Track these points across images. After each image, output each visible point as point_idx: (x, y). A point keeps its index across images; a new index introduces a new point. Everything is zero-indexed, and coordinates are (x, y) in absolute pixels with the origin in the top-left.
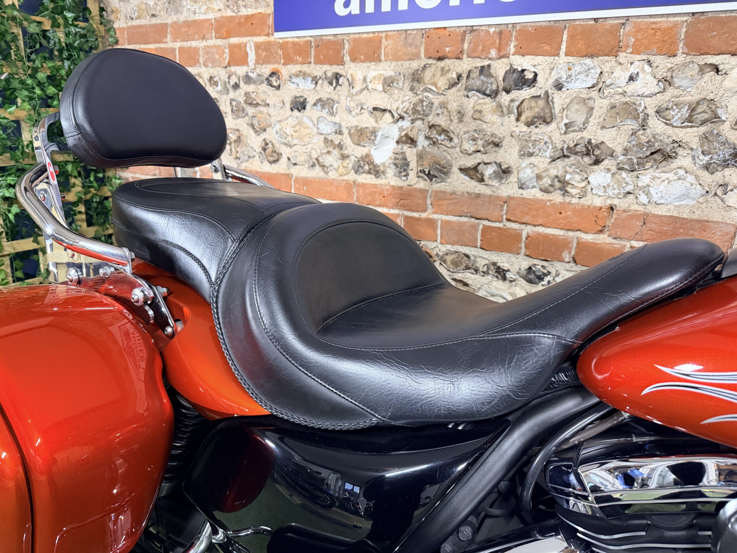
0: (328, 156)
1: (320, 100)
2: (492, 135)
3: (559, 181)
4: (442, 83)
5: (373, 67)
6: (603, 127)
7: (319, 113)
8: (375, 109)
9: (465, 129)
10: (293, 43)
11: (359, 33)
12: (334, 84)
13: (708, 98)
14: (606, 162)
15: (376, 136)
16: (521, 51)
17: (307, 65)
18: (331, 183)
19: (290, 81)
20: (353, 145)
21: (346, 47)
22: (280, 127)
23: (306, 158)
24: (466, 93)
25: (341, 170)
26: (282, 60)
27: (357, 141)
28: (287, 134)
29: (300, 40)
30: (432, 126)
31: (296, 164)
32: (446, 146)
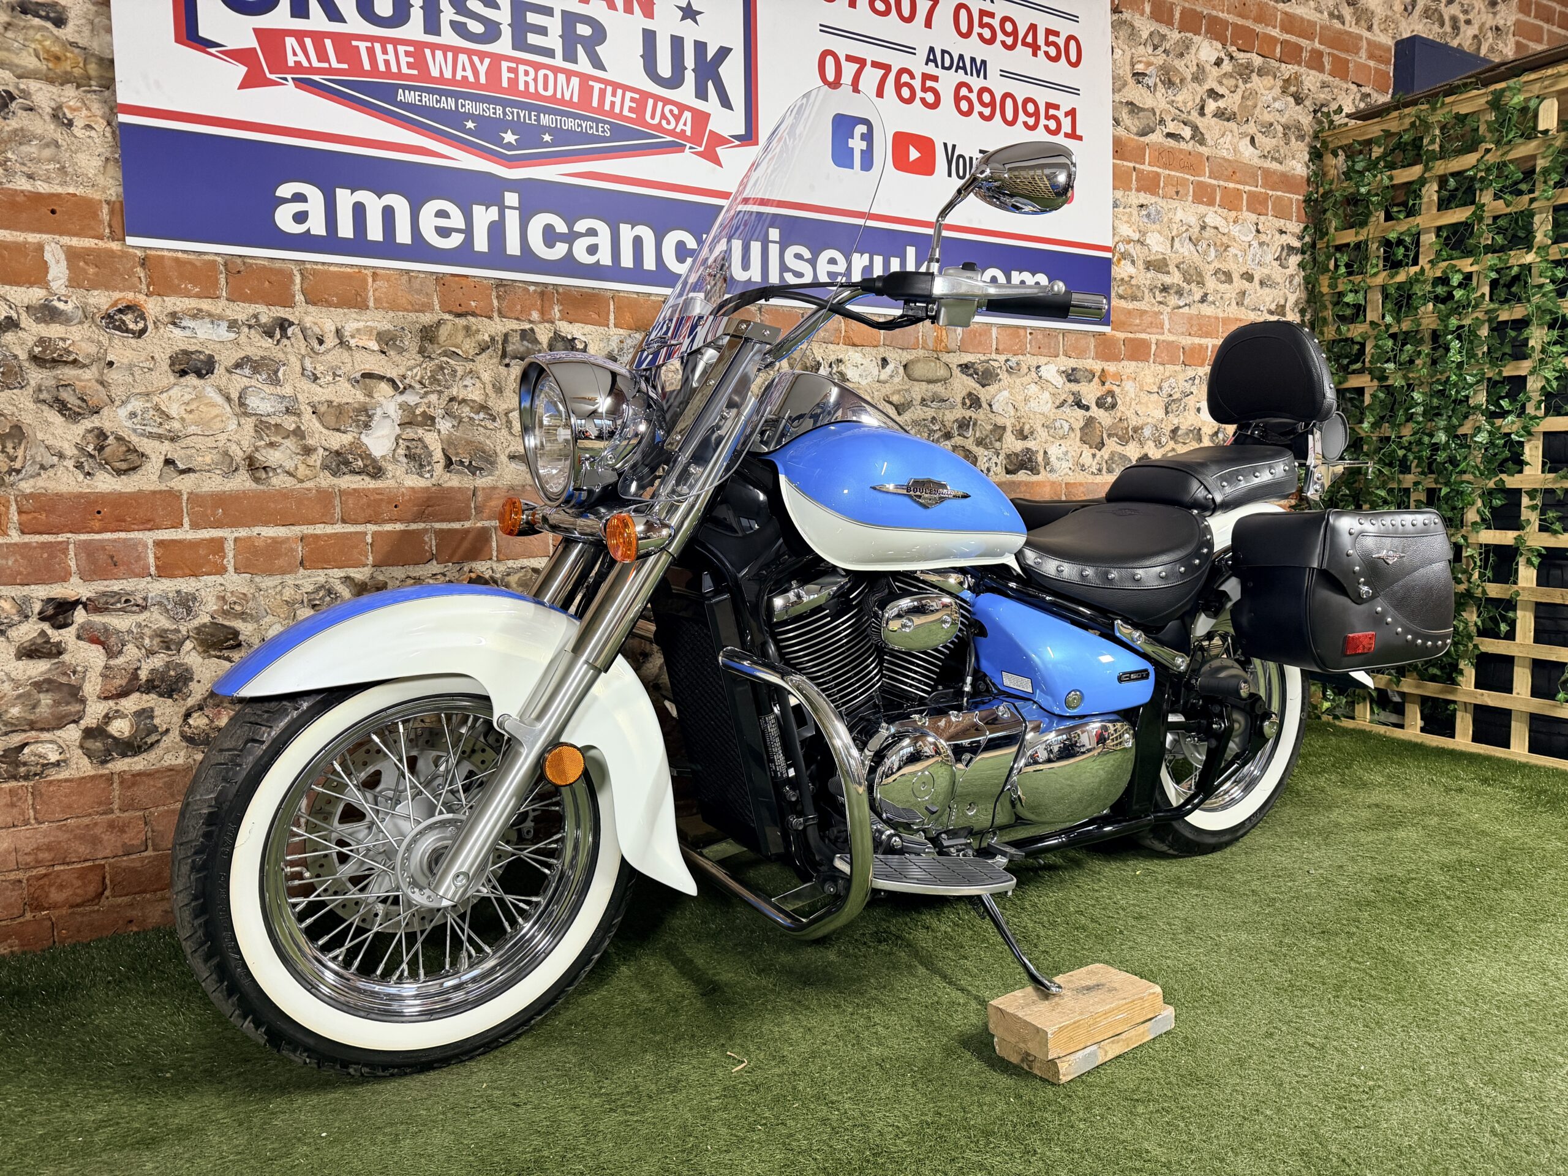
0: (271, 451)
1: (247, 359)
4: (468, 346)
5: (354, 316)
7: (246, 382)
8: (364, 376)
9: (505, 406)
10: (177, 260)
11: (323, 264)
12: (278, 335)
15: (370, 417)
16: (569, 317)
17: (209, 300)
18: (285, 495)
19: (174, 324)
20: (324, 431)
21: (298, 279)
22: (148, 405)
23: (216, 458)
24: (507, 361)
25: (302, 471)
26: (144, 287)
27: (333, 425)
28: (169, 417)
29: (192, 257)
30: (464, 401)
31: (189, 470)
32: (486, 428)
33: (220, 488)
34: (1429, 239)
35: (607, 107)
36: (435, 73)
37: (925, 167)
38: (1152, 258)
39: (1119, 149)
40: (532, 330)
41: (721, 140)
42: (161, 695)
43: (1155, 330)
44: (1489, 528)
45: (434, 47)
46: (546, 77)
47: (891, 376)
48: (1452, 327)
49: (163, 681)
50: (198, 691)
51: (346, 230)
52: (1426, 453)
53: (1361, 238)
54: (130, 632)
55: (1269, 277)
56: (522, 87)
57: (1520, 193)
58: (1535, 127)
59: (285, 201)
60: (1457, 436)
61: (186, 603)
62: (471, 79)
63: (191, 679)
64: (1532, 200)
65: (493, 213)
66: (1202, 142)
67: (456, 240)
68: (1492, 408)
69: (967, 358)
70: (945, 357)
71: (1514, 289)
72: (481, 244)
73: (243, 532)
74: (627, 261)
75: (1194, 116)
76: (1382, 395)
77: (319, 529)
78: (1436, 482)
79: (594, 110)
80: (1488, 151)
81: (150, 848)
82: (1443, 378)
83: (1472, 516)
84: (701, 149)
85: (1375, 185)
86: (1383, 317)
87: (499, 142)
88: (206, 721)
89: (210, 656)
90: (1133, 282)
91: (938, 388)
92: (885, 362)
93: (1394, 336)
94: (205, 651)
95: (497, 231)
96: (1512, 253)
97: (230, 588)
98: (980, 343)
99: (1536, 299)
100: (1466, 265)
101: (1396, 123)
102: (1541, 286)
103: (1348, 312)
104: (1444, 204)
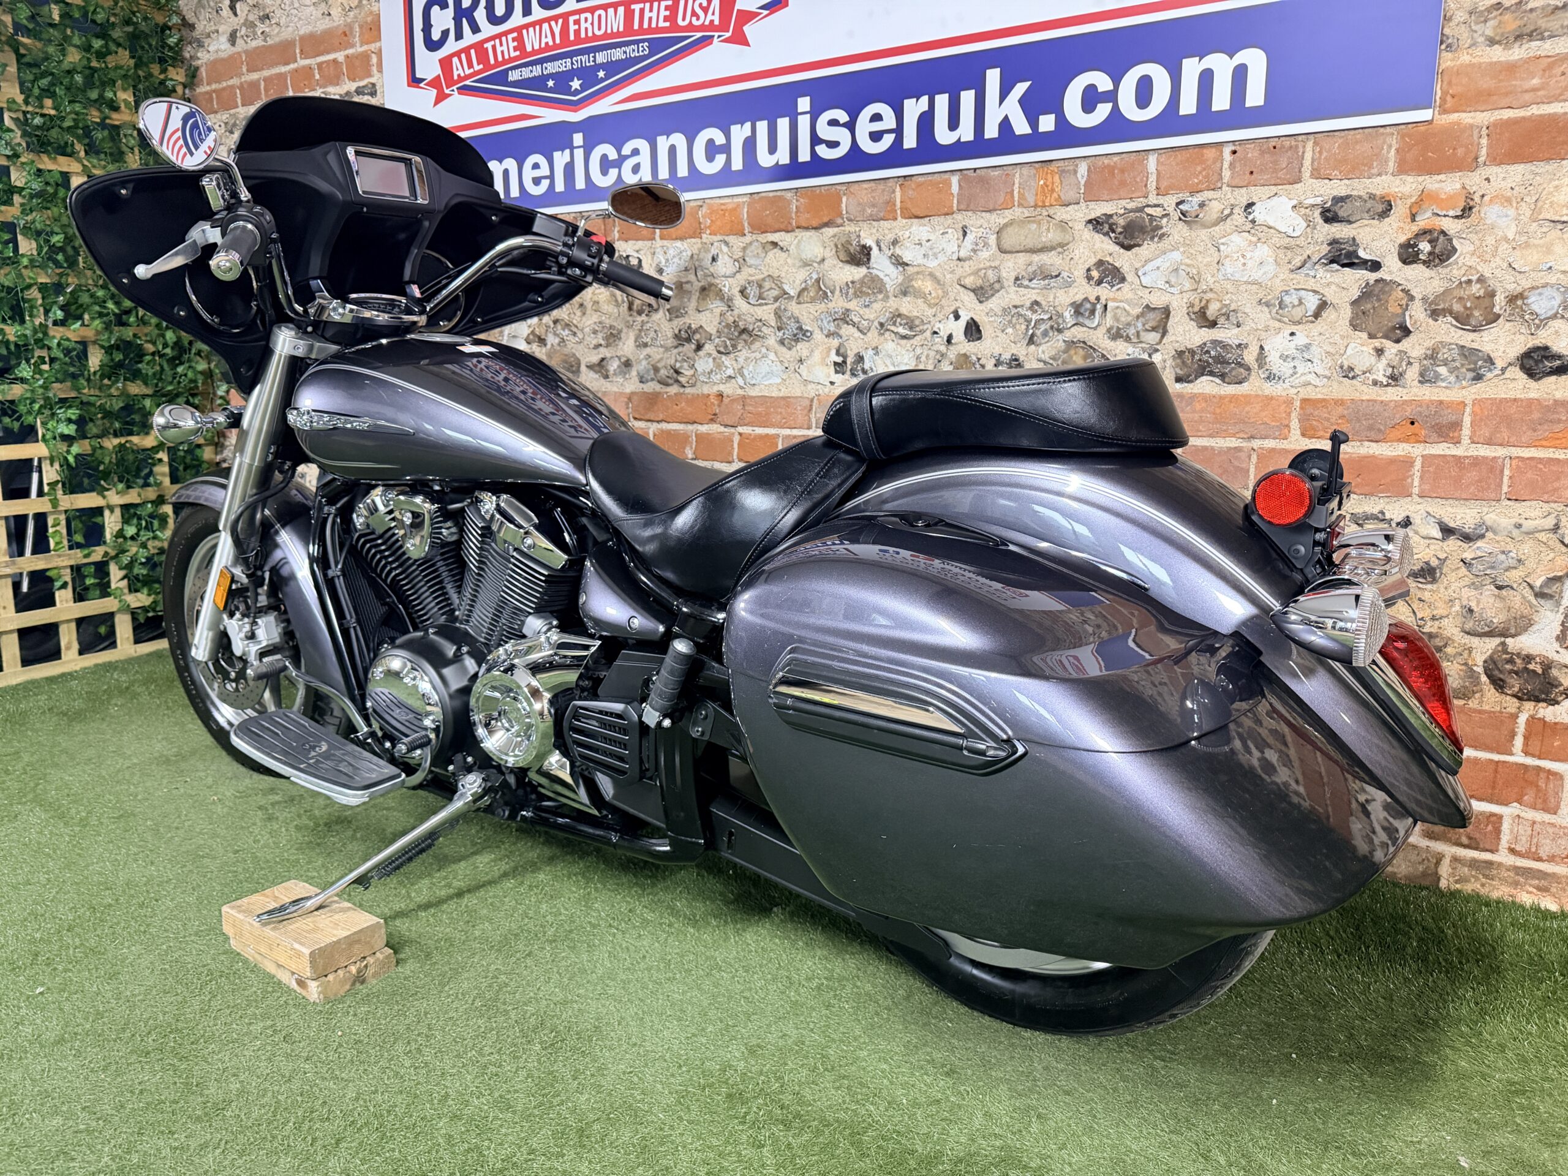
2: (611, 327)
6: (698, 310)
9: (589, 322)
13: (775, 275)
14: (707, 346)
35: (646, 26)
36: (529, 49)
45: (526, 26)
46: (600, 16)
47: (974, 251)
56: (583, 35)
62: (551, 43)
65: (566, 156)
67: (544, 186)
69: (1099, 210)
70: (1061, 213)
74: (663, 173)
79: (636, 33)
84: (728, 35)
87: (568, 91)
91: (1050, 260)
92: (964, 233)
95: (569, 171)
98: (1126, 183)
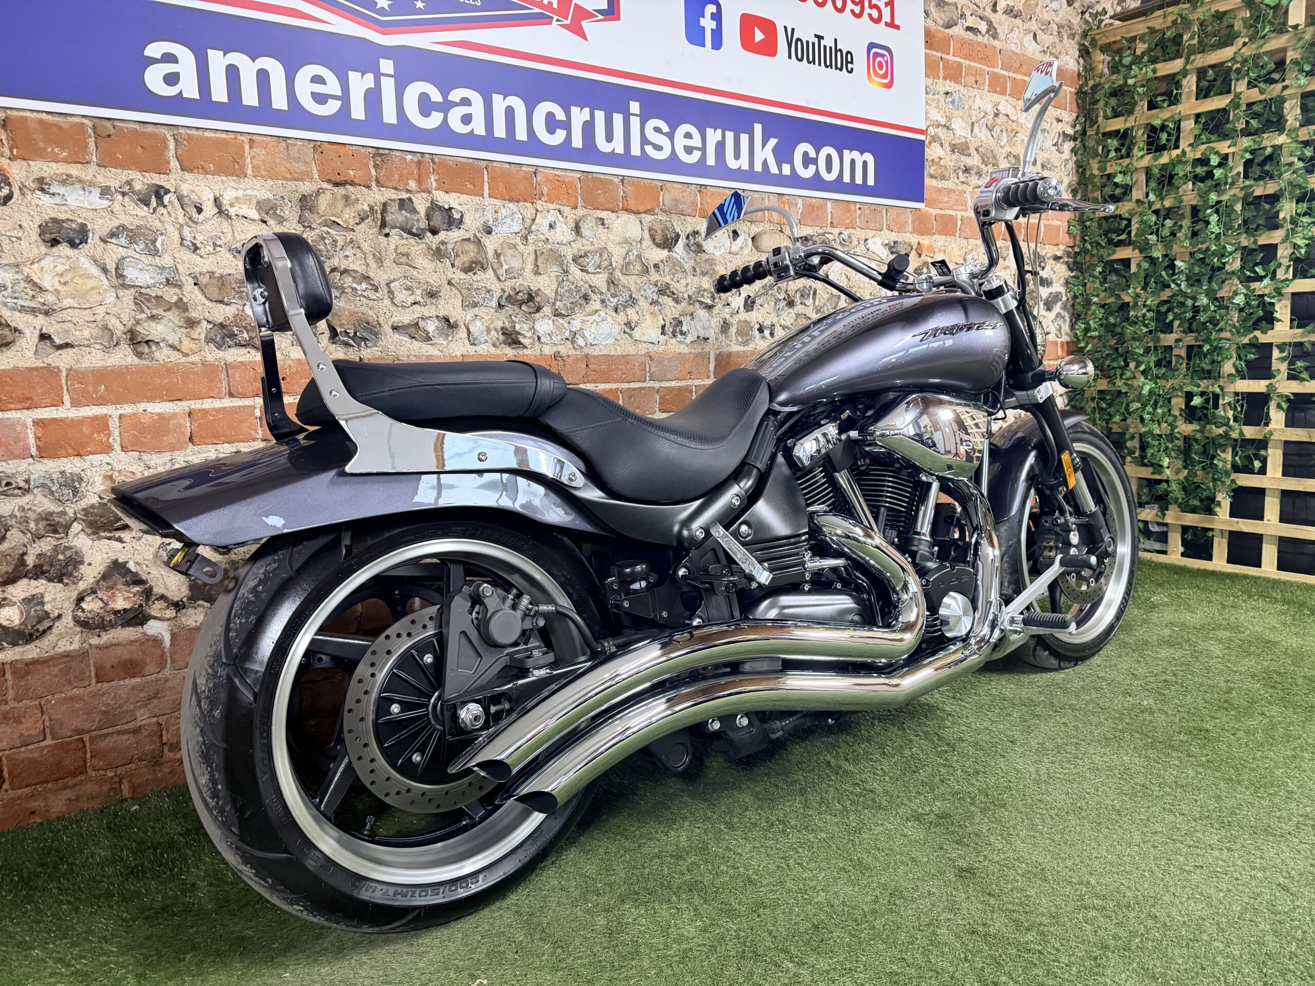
0: (153, 324)
1: (122, 228)
2: (427, 284)
3: (503, 334)
4: (348, 216)
5: (232, 184)
6: (537, 273)
7: (122, 252)
9: (386, 277)
10: (41, 122)
12: (154, 203)
13: (604, 248)
16: (446, 187)
17: (79, 166)
18: (169, 370)
19: (42, 190)
20: (207, 303)
21: (172, 146)
22: (19, 276)
23: (96, 332)
24: (387, 230)
25: (186, 345)
26: (6, 150)
27: (216, 296)
28: (41, 289)
29: (56, 119)
30: (345, 271)
31: (67, 345)
32: (368, 298)
33: (101, 363)
34: (1188, 126)
37: (768, 48)
38: (957, 141)
39: (930, 40)
40: (410, 199)
41: (587, 15)
42: (50, 580)
43: (959, 207)
44: (1243, 378)
47: (742, 248)
48: (1213, 203)
49: (51, 565)
50: (90, 574)
51: (219, 94)
52: (1189, 315)
53: (1128, 125)
54: (12, 516)
55: (1049, 160)
57: (1274, 82)
58: (1285, 23)
59: (154, 61)
60: (1216, 299)
61: (73, 484)
63: (82, 562)
64: (1285, 88)
65: (369, 80)
66: (995, 36)
67: (332, 107)
68: (1248, 273)
69: (807, 231)
71: (1267, 168)
72: (358, 112)
73: (127, 409)
74: (500, 131)
75: (988, 12)
76: (1145, 265)
77: (208, 404)
78: (1197, 340)
80: (1245, 44)
81: (49, 737)
82: (1204, 246)
83: (1228, 367)
84: (568, 22)
85: (1140, 77)
86: (1147, 195)
87: (373, 7)
88: (101, 604)
89: (100, 538)
90: (942, 163)
92: (735, 233)
93: (1156, 212)
94: (94, 533)
95: (373, 98)
96: (1265, 135)
97: (117, 468)
98: (817, 217)
99: (1287, 176)
100: (1224, 147)
101: (1161, 20)
102: (1291, 164)
103: (1118, 191)
104: (1203, 93)
